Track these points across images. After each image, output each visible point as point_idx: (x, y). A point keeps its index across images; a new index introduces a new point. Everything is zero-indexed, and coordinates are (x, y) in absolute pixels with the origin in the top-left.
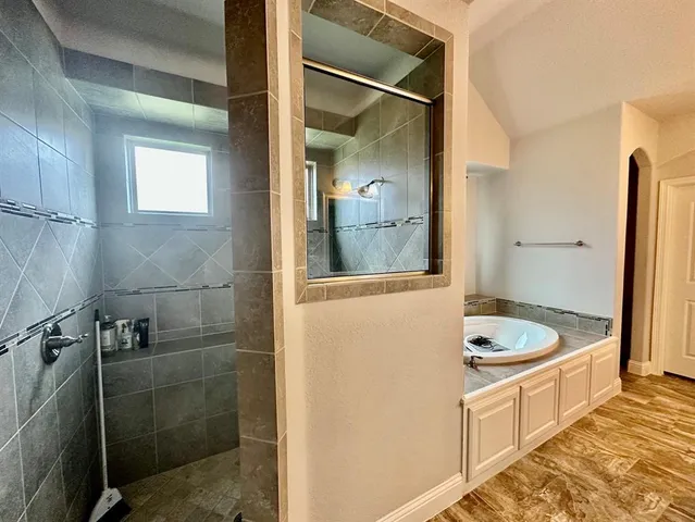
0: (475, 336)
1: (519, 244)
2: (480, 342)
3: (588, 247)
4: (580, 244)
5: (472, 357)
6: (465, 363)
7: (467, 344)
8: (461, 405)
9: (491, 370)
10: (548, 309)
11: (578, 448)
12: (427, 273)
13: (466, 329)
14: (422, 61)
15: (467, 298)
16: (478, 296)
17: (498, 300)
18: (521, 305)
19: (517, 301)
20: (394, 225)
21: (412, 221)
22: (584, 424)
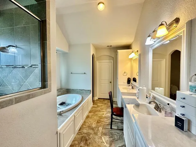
0: (61, 102)
1: (72, 73)
2: (62, 104)
3: (86, 74)
4: (85, 73)
5: (60, 112)
6: (58, 115)
7: (58, 106)
8: (57, 133)
9: (66, 114)
10: (79, 90)
11: (87, 124)
12: (41, 88)
13: (58, 101)
14: (36, 3)
15: (58, 90)
16: (61, 89)
17: (67, 89)
18: (73, 90)
19: (72, 89)
20: (23, 67)
21: (33, 66)
22: (88, 117)
